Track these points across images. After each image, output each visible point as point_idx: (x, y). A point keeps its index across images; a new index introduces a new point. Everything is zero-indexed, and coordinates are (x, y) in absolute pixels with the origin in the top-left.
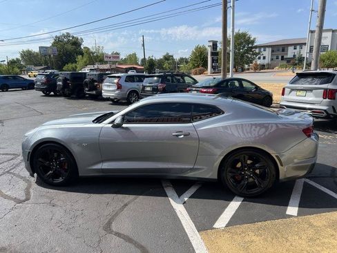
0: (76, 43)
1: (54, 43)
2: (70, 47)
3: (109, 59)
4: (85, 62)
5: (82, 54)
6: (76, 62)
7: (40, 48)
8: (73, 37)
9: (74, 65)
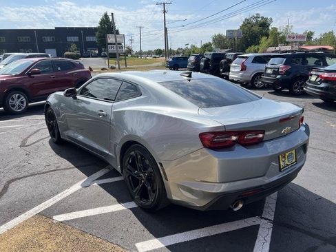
0: (264, 24)
1: (243, 25)
2: (256, 29)
3: (292, 40)
4: (269, 44)
5: (267, 35)
6: (259, 44)
7: (228, 31)
8: (262, 18)
9: (257, 47)
